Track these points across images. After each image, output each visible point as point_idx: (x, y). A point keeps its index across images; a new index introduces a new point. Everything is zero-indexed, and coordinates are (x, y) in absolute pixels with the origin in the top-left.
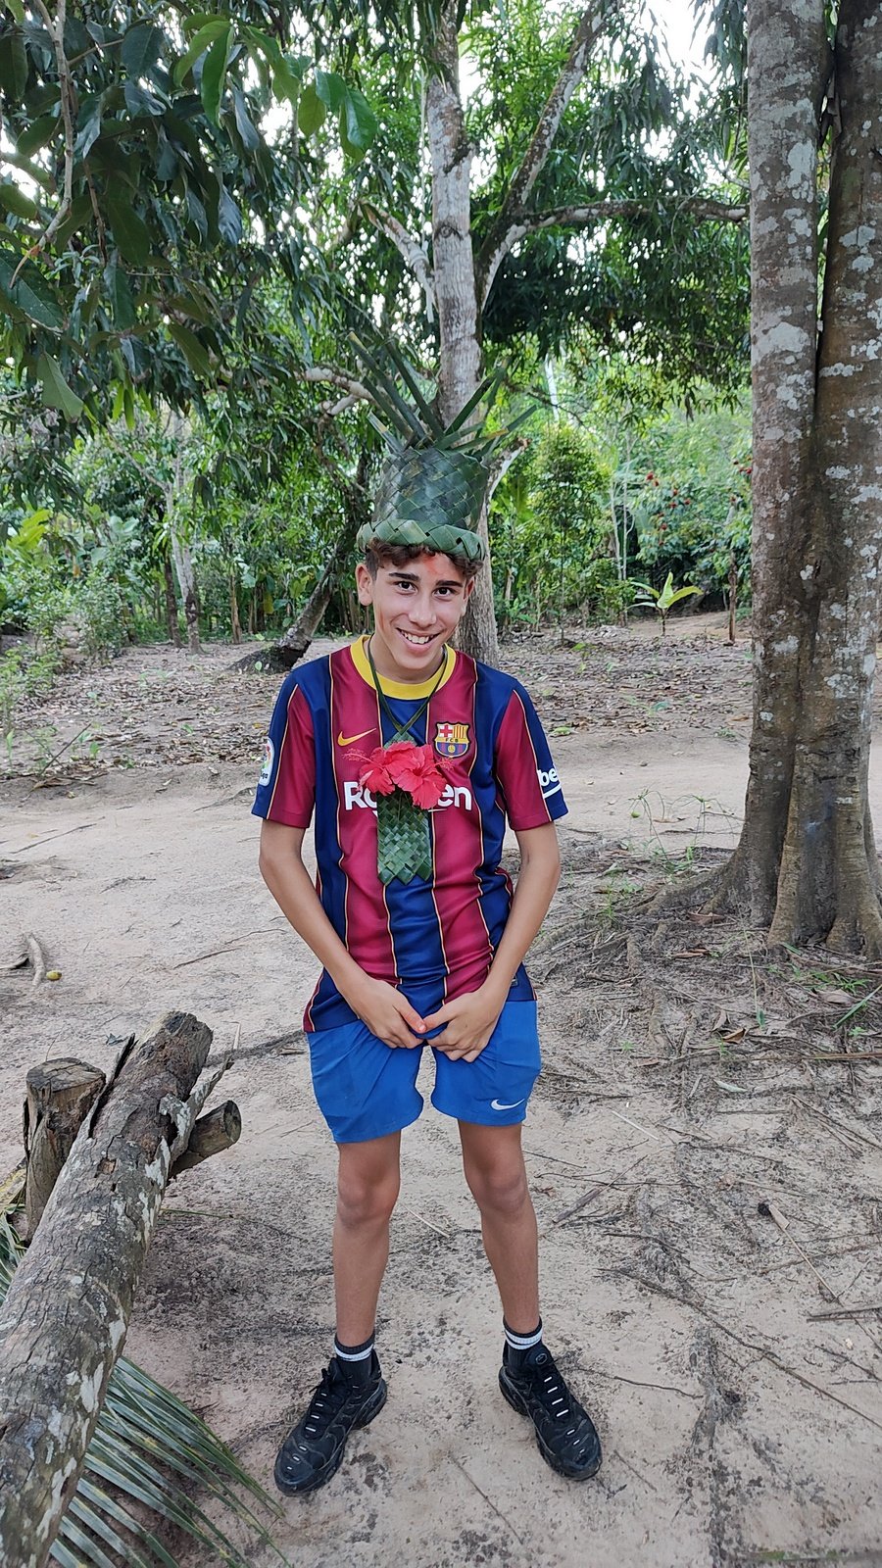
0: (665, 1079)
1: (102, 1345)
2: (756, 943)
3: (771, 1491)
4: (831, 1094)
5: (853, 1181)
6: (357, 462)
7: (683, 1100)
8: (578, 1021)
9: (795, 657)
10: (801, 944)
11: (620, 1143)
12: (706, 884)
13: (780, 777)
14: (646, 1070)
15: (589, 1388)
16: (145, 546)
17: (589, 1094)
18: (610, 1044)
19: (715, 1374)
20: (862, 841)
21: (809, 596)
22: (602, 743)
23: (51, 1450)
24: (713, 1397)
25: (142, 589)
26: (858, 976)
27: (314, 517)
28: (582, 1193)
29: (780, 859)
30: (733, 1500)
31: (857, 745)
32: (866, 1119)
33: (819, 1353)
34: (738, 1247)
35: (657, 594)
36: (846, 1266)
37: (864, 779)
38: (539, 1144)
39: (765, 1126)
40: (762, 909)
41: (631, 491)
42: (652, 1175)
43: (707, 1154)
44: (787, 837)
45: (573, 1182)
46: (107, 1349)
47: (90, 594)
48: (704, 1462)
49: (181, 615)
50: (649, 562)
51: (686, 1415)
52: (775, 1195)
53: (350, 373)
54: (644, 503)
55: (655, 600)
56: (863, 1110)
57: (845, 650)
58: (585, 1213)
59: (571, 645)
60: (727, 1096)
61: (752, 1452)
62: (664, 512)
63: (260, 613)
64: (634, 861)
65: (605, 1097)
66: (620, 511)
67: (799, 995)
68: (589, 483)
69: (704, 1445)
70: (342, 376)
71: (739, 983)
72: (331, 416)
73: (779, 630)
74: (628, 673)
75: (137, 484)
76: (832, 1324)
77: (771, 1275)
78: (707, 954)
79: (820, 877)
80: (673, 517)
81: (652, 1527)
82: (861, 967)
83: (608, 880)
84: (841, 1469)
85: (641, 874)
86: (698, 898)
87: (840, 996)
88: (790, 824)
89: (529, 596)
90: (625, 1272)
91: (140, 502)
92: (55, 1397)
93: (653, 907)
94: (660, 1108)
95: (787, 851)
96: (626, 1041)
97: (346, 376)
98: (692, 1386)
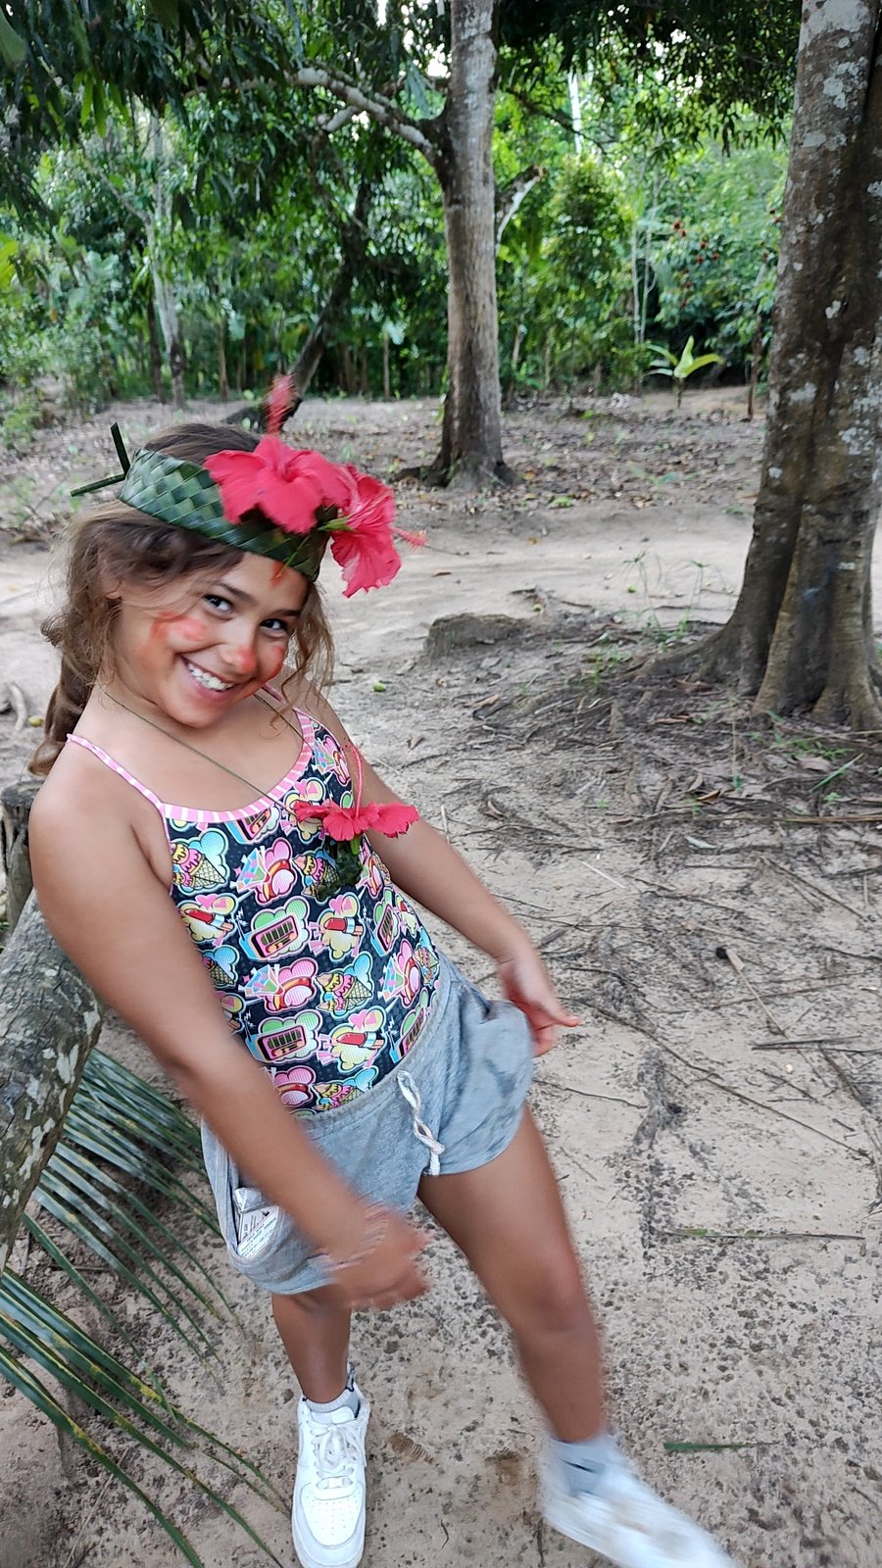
0: (637, 835)
1: (77, 1029)
2: (741, 711)
3: (702, 1184)
4: (799, 853)
5: (812, 933)
6: (356, 193)
7: (653, 854)
8: (556, 780)
9: (811, 407)
10: (786, 713)
11: (587, 890)
12: (697, 652)
13: (783, 540)
14: (619, 827)
15: (541, 1097)
16: (126, 288)
17: (561, 846)
18: (586, 802)
19: (661, 1088)
20: (859, 609)
21: (833, 338)
22: (604, 516)
23: (30, 1109)
24: (656, 1107)
25: (126, 339)
26: (840, 744)
27: (307, 257)
28: (548, 932)
29: (773, 626)
30: (666, 1190)
31: (866, 507)
32: (831, 877)
33: (760, 1077)
34: (694, 985)
35: (675, 361)
36: (795, 1005)
37: (870, 545)
38: (509, 889)
39: (730, 880)
40: (750, 679)
41: (656, 243)
42: (616, 919)
43: (671, 903)
44: (784, 604)
45: (540, 923)
46: (82, 1035)
47: (67, 340)
48: (643, 1159)
49: (166, 370)
50: (669, 325)
51: (632, 1121)
52: (734, 941)
53: (347, 77)
54: (669, 257)
55: (672, 367)
56: (829, 870)
57: (865, 401)
58: (549, 949)
59: (579, 414)
60: (696, 852)
61: (687, 1153)
62: (690, 267)
63: (249, 368)
64: (625, 632)
65: (577, 850)
66: (641, 264)
67: (777, 761)
68: (610, 229)
69: (644, 1146)
70: (338, 79)
71: (720, 748)
72: (327, 133)
73: (797, 375)
74: (639, 444)
75: (115, 214)
76: (775, 1053)
77: (722, 1010)
78: (690, 721)
79: (813, 645)
80: (697, 275)
81: (589, 1208)
82: (843, 737)
83: (597, 650)
84: (767, 1168)
85: (631, 645)
86: (686, 666)
87: (820, 763)
88: (789, 590)
89: (538, 358)
90: (583, 1001)
91: (120, 237)
92: (32, 1067)
93: (640, 674)
94: (630, 860)
95: (782, 619)
96: (602, 800)
97: (343, 80)
98: (639, 1098)
